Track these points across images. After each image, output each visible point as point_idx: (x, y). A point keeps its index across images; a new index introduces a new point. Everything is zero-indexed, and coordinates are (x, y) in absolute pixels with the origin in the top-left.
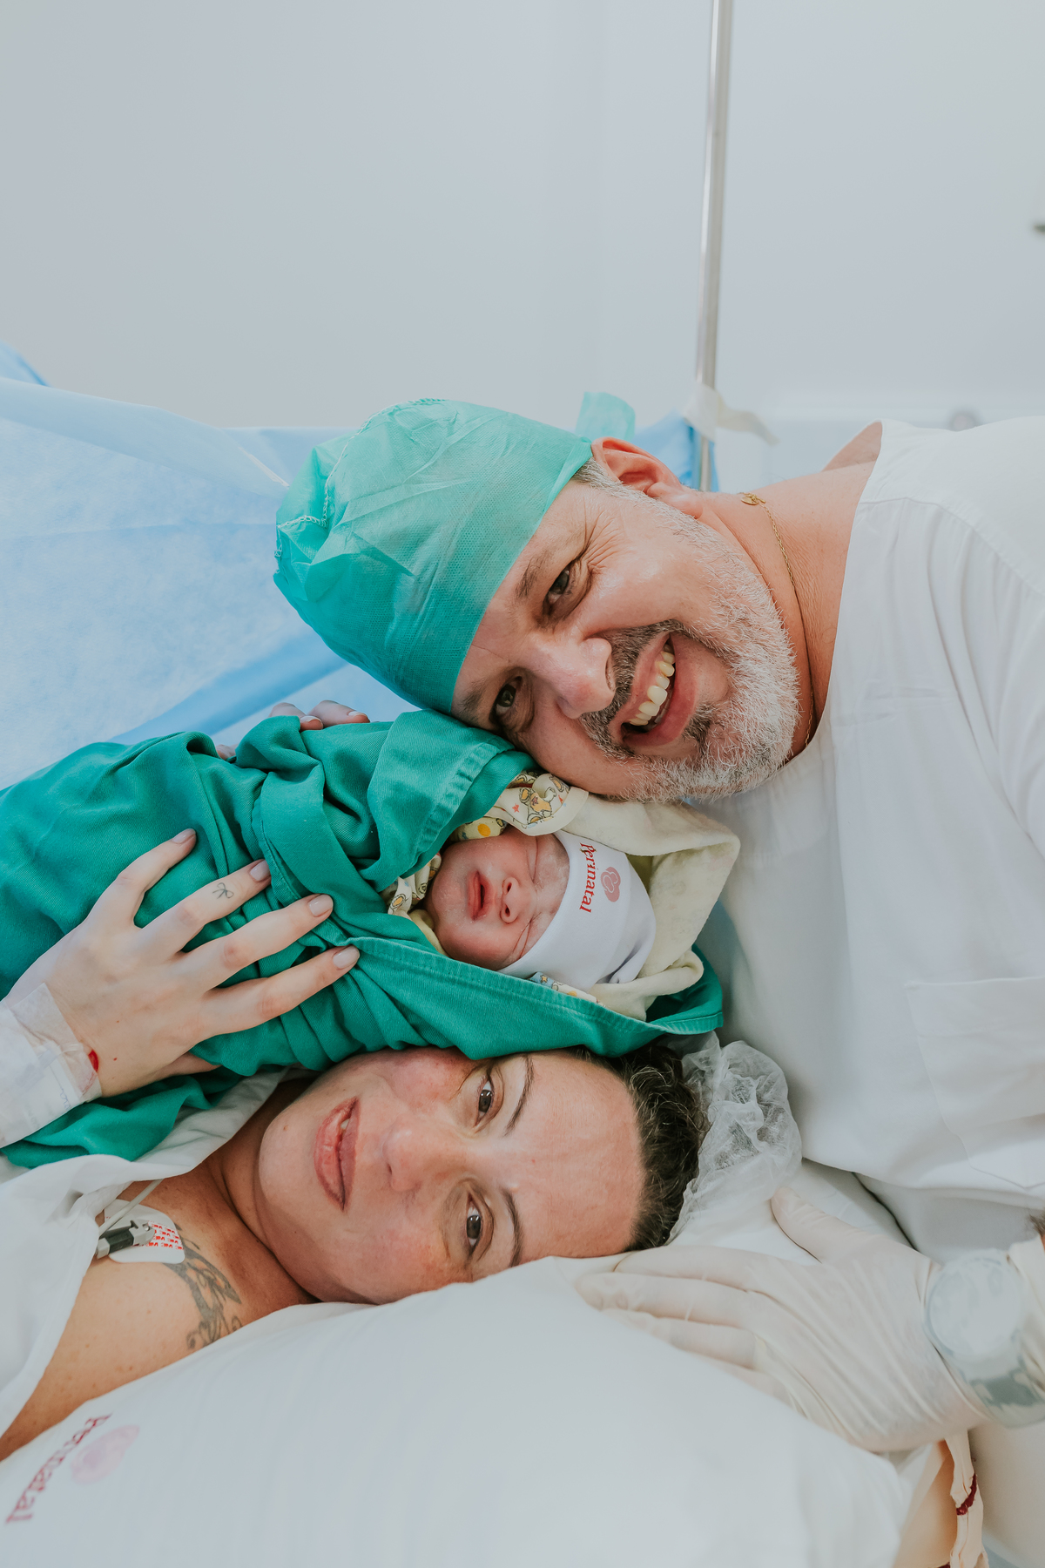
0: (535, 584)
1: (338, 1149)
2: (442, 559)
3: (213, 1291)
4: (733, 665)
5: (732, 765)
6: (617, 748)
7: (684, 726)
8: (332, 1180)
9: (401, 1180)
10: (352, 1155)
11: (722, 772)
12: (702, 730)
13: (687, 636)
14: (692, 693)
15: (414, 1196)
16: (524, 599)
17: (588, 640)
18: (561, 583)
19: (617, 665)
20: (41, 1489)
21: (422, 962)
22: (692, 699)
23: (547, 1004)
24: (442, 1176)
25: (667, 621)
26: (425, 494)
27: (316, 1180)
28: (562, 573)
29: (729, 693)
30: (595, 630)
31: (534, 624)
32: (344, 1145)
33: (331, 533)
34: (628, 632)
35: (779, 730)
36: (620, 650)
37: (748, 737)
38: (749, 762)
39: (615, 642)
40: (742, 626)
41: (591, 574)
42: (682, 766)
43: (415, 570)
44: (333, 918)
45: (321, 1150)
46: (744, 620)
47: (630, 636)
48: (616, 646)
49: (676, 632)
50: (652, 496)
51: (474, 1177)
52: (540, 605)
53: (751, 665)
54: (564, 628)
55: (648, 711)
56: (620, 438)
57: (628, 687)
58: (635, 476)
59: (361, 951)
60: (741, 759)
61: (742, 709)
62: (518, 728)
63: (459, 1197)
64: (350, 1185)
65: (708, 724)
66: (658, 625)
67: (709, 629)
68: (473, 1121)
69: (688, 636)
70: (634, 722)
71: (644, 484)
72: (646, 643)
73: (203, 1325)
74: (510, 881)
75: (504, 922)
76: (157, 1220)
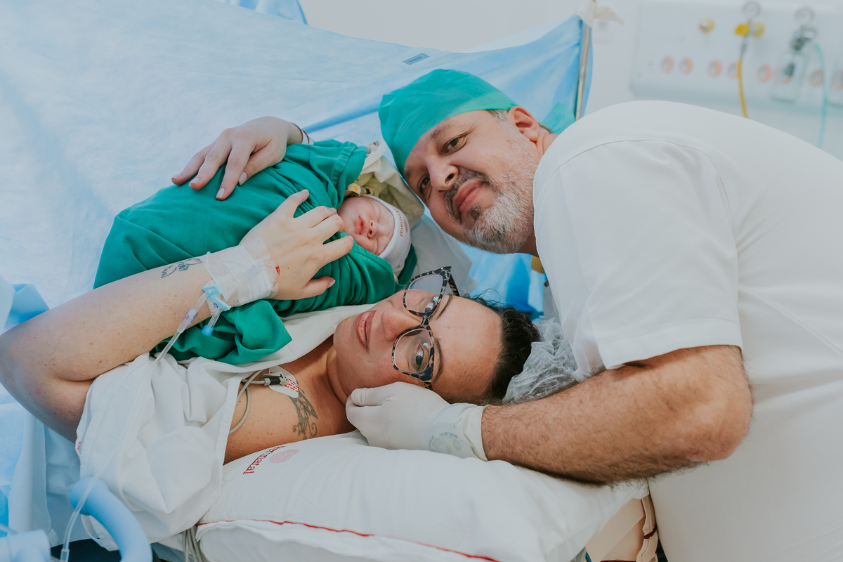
0: (439, 135)
3: (305, 412)
4: (498, 197)
7: (467, 210)
10: (370, 324)
16: (433, 140)
17: (451, 166)
19: (457, 179)
22: (473, 201)
28: (456, 139)
29: (490, 206)
30: (455, 163)
31: (437, 152)
40: (511, 185)
41: (465, 144)
47: (467, 172)
48: (461, 174)
52: (441, 146)
53: (506, 200)
54: (446, 158)
57: (456, 189)
64: (369, 338)
65: (478, 214)
66: (478, 173)
67: (497, 181)
69: (489, 183)
73: (300, 424)
74: (371, 221)
75: (369, 238)
76: (290, 378)
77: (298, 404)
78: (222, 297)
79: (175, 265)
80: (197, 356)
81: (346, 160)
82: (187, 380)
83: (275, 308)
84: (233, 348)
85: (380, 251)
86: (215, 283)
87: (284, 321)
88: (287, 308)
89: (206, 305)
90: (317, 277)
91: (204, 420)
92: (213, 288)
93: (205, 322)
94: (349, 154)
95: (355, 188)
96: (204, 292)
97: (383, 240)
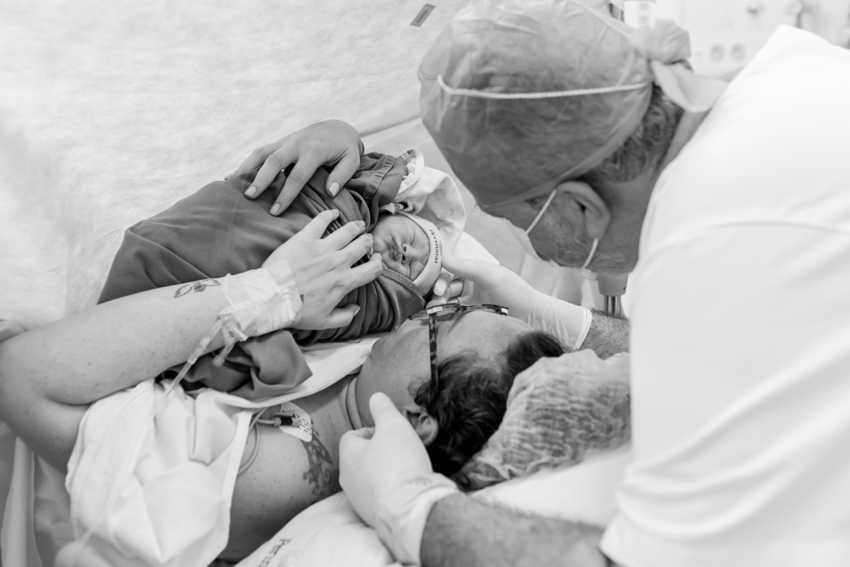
3: (318, 457)
73: (311, 471)
74: (405, 245)
75: (402, 263)
76: (304, 417)
77: (310, 448)
78: (239, 326)
79: (191, 284)
80: (206, 386)
81: (380, 181)
82: (194, 411)
83: (295, 336)
84: (247, 381)
85: (413, 277)
86: (232, 309)
87: (304, 351)
88: (307, 337)
89: (220, 333)
90: (342, 306)
91: (208, 460)
92: (230, 314)
93: (218, 352)
94: (383, 176)
95: (391, 208)
96: (219, 318)
97: (417, 266)
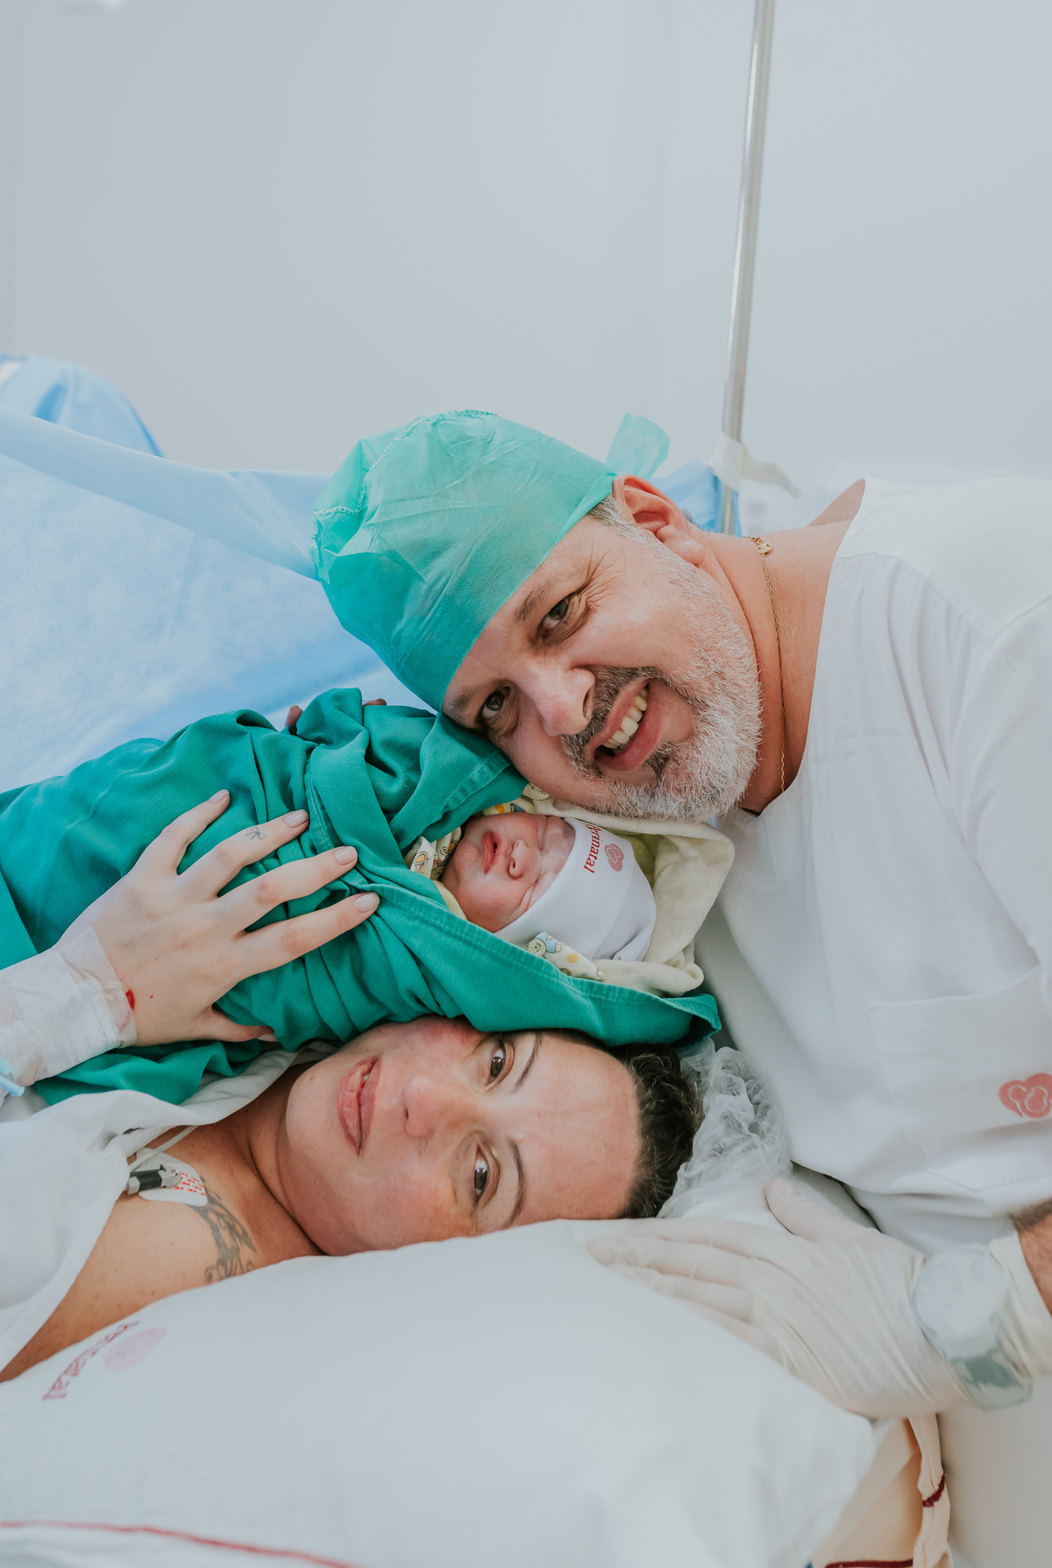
0: (534, 610)
1: (359, 1095)
2: (454, 574)
4: (700, 712)
5: (682, 800)
6: (588, 767)
7: (645, 759)
8: (352, 1123)
9: (416, 1127)
10: (372, 1099)
11: (672, 804)
12: (660, 763)
13: (664, 683)
14: (657, 732)
15: (427, 1144)
16: (521, 622)
17: (576, 670)
18: (559, 610)
19: (598, 696)
20: (75, 1374)
21: (434, 915)
22: (656, 737)
23: (546, 976)
24: (454, 1125)
25: (649, 668)
26: (450, 510)
27: (337, 1122)
28: (562, 601)
29: (691, 735)
30: (583, 663)
31: (527, 644)
32: (365, 1092)
33: (360, 529)
34: (613, 670)
35: (730, 776)
36: (603, 685)
37: (699, 778)
38: (698, 799)
39: (600, 677)
40: (717, 680)
41: (588, 610)
42: (641, 791)
43: (429, 577)
44: (358, 867)
45: (344, 1095)
46: (720, 674)
47: (614, 674)
48: (600, 680)
49: (656, 678)
50: (662, 540)
51: (483, 1129)
52: (535, 629)
53: (716, 715)
54: (555, 654)
55: (620, 738)
56: (641, 476)
57: (603, 719)
58: (650, 515)
59: (381, 898)
60: (690, 796)
61: (699, 752)
62: (501, 733)
63: (469, 1147)
64: (368, 1128)
65: (666, 759)
66: (640, 669)
67: (686, 679)
68: (484, 1081)
69: (666, 683)
70: (606, 745)
71: (655, 524)
72: (627, 683)
75: (511, 875)
76: (184, 1170)
